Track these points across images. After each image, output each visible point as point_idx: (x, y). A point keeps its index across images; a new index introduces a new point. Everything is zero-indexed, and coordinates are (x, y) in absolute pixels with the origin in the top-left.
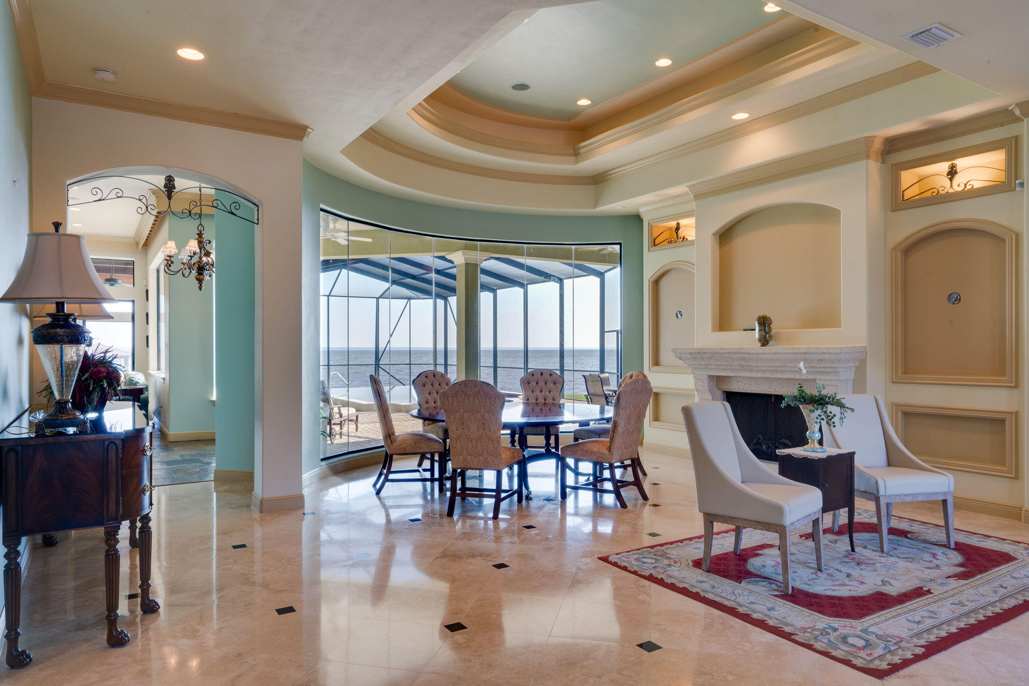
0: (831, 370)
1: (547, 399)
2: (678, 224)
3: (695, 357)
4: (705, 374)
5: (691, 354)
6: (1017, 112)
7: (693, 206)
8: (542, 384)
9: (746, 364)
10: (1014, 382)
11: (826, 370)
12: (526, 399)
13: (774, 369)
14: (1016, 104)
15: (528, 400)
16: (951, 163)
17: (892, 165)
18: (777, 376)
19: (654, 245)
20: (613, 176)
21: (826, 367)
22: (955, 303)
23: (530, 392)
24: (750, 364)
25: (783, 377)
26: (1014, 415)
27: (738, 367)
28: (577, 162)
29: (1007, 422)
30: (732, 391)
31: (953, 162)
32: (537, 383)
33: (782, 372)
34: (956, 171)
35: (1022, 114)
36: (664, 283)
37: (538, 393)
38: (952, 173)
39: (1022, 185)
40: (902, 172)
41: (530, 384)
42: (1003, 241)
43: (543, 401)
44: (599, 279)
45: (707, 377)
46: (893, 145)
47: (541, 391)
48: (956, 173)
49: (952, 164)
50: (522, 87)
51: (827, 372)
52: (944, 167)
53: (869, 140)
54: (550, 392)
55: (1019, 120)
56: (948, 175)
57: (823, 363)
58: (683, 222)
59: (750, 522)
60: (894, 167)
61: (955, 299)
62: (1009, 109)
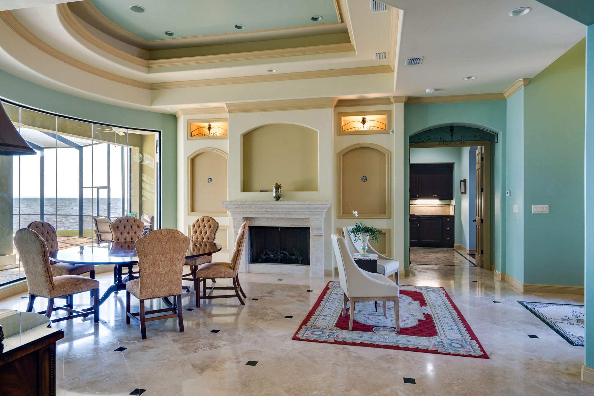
0: (320, 213)
1: (133, 238)
2: (210, 125)
3: (237, 207)
4: (241, 217)
5: (235, 205)
6: (392, 100)
7: (227, 115)
8: (128, 227)
9: (271, 210)
10: (389, 216)
11: (317, 213)
12: (117, 239)
13: (287, 213)
14: (393, 97)
15: (118, 240)
16: (363, 117)
17: (338, 113)
18: (288, 217)
19: (192, 136)
20: (165, 87)
21: (317, 212)
22: (365, 181)
23: (120, 234)
24: (273, 211)
25: (292, 217)
26: (389, 231)
27: (264, 212)
28: (148, 73)
29: (386, 234)
30: (256, 226)
31: (365, 117)
32: (125, 227)
33: (291, 214)
34: (365, 121)
35: (394, 101)
36: (198, 161)
37: (125, 234)
38: (364, 122)
39: (393, 132)
40: (342, 117)
41: (119, 228)
42: (385, 155)
43: (131, 240)
44: (79, 151)
45: (242, 218)
46: (341, 103)
47: (128, 233)
48: (365, 122)
49: (364, 117)
50: (138, 9)
51: (317, 214)
52: (360, 118)
53: (332, 99)
54: (135, 233)
55: (392, 103)
56: (362, 122)
57: (317, 209)
58: (213, 124)
59: (379, 298)
60: (339, 114)
61: (365, 179)
62: (389, 98)
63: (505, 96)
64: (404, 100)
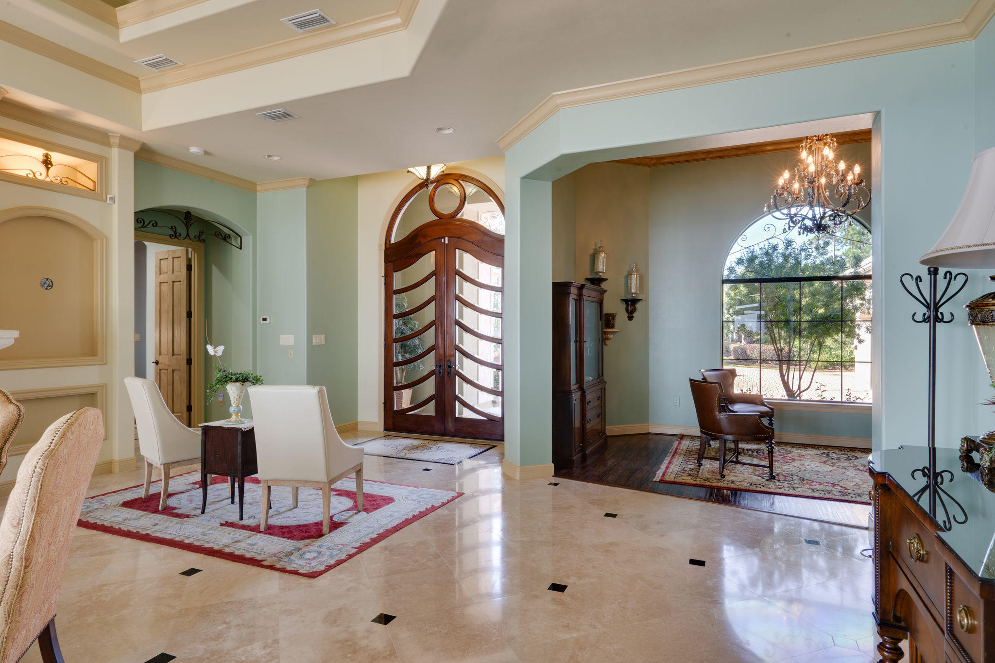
6: (114, 140)
10: (104, 360)
14: (120, 135)
16: (46, 152)
22: (48, 288)
26: (104, 387)
29: (98, 394)
31: (50, 153)
34: (51, 162)
35: (117, 144)
38: (47, 163)
39: (113, 199)
42: (93, 241)
48: (51, 164)
49: (47, 154)
52: (40, 153)
55: (111, 146)
56: (43, 163)
61: (48, 285)
62: (109, 134)
63: (258, 188)
64: (137, 147)
